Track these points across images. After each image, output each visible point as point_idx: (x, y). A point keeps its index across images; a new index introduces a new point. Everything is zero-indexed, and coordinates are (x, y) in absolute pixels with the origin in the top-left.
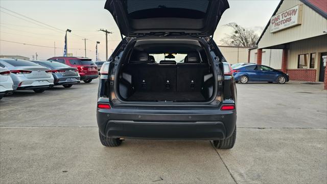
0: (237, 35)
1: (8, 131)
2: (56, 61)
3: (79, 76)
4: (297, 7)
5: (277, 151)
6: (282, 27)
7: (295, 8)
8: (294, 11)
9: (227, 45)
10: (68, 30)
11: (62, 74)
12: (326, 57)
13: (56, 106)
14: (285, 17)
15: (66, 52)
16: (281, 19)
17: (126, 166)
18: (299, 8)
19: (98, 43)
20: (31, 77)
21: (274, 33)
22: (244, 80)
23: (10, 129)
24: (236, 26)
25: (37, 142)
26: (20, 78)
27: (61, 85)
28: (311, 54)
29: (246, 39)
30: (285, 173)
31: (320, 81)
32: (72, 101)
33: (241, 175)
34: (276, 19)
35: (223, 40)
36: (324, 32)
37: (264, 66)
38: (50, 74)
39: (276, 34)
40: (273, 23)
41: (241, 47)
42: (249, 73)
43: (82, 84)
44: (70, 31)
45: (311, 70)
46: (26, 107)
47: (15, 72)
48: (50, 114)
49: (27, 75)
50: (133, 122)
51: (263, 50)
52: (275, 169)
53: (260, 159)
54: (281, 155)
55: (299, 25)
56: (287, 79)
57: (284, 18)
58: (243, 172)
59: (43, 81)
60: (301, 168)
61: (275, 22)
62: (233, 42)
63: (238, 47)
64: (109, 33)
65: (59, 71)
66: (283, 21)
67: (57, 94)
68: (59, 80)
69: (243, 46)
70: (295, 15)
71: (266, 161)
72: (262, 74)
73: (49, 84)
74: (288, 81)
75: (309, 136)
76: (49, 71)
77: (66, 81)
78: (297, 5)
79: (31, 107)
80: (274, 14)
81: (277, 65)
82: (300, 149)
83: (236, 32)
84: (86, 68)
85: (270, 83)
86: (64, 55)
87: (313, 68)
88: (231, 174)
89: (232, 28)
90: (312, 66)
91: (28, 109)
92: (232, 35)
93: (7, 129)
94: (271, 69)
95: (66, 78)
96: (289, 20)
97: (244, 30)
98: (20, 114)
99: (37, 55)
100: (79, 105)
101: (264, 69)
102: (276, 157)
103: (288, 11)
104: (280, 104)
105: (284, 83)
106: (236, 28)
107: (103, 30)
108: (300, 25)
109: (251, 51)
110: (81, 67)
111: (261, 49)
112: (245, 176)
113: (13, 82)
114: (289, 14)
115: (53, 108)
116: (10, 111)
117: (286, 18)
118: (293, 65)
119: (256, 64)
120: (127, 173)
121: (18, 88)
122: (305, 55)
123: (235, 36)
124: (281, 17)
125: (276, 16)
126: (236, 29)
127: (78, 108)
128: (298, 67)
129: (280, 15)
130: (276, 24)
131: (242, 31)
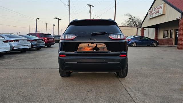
0: (131, 20)
1: (10, 71)
2: (31, 35)
3: (45, 43)
4: (162, 5)
5: (149, 78)
6: (154, 16)
7: (161, 5)
8: (161, 7)
9: (125, 26)
10: (37, 18)
11: (35, 42)
12: (178, 32)
13: (34, 59)
14: (156, 10)
15: (36, 30)
16: (154, 11)
17: (73, 86)
18: (163, 5)
19: (54, 25)
20: (19, 44)
21: (150, 19)
22: (134, 44)
23: (11, 70)
24: (130, 15)
25: (27, 75)
26: (13, 44)
27: (35, 48)
28: (171, 30)
29: (135, 23)
30: (152, 88)
31: (175, 45)
32: (42, 56)
33: (130, 89)
34: (151, 12)
35: (123, 23)
36: (177, 18)
37: (145, 37)
38: (29, 42)
39: (152, 19)
40: (149, 14)
41: (133, 27)
42: (137, 41)
43: (46, 48)
44: (39, 19)
45: (171, 39)
46: (18, 60)
47: (11, 41)
48: (31, 62)
49: (17, 43)
50: (77, 63)
51: (145, 28)
52: (147, 86)
53: (140, 82)
54: (151, 80)
55: (163, 15)
56: (158, 44)
58: (131, 87)
59: (25, 46)
60: (160, 85)
62: (128, 24)
63: (131, 27)
64: (60, 20)
65: (34, 40)
66: (155, 12)
67: (33, 53)
68: (34, 45)
69: (134, 26)
70: (161, 9)
71: (143, 83)
72: (144, 41)
73: (29, 47)
74: (158, 45)
75: (166, 72)
76: (28, 41)
77: (38, 46)
78: (162, 4)
79: (20, 59)
80: (150, 9)
81: (152, 37)
82: (161, 77)
83: (130, 19)
84: (48, 39)
85: (148, 46)
86: (36, 32)
87: (172, 38)
88: (125, 88)
89: (128, 17)
90: (171, 37)
91: (19, 60)
92: (128, 20)
93: (10, 70)
94: (149, 38)
95: (38, 45)
96: (158, 12)
97: (134, 18)
98: (15, 63)
99: (19, 33)
100: (46, 58)
101: (145, 39)
102: (148, 81)
103: (157, 7)
104: (152, 57)
105: (156, 46)
106: (130, 17)
107: (56, 18)
109: (138, 29)
110: (46, 39)
111: (143, 28)
112: (132, 89)
113: (10, 46)
114: (158, 9)
115: (32, 60)
116: (9, 61)
118: (161, 36)
119: (141, 36)
120: (74, 88)
121: (12, 49)
122: (168, 31)
123: (129, 21)
124: (154, 10)
125: (151, 10)
127: (46, 60)
128: (164, 38)
129: (153, 9)
130: (151, 14)
131: (133, 18)
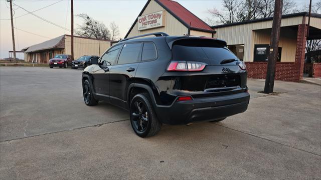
0: (89, 27)
6: (149, 26)
7: (160, 13)
8: (159, 16)
14: (151, 18)
16: (148, 20)
21: (142, 31)
24: (88, 18)
29: (98, 32)
34: (143, 19)
36: (184, 34)
40: (140, 22)
41: (94, 39)
57: (150, 20)
61: (142, 22)
62: (85, 33)
66: (150, 22)
70: (160, 18)
78: (161, 11)
80: (140, 15)
83: (88, 24)
89: (84, 19)
92: (84, 26)
96: (155, 21)
97: (96, 23)
103: (153, 14)
108: (164, 27)
114: (154, 17)
117: (152, 20)
123: (87, 27)
124: (147, 18)
125: (142, 17)
126: (88, 21)
129: (147, 16)
130: (143, 23)
131: (94, 24)
